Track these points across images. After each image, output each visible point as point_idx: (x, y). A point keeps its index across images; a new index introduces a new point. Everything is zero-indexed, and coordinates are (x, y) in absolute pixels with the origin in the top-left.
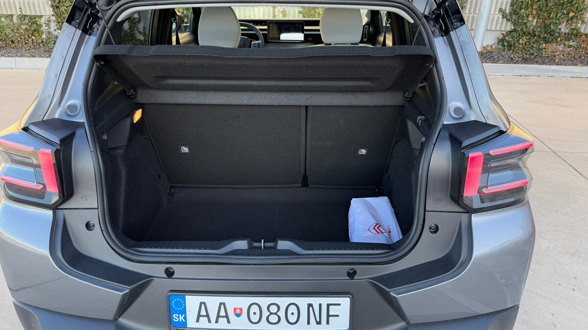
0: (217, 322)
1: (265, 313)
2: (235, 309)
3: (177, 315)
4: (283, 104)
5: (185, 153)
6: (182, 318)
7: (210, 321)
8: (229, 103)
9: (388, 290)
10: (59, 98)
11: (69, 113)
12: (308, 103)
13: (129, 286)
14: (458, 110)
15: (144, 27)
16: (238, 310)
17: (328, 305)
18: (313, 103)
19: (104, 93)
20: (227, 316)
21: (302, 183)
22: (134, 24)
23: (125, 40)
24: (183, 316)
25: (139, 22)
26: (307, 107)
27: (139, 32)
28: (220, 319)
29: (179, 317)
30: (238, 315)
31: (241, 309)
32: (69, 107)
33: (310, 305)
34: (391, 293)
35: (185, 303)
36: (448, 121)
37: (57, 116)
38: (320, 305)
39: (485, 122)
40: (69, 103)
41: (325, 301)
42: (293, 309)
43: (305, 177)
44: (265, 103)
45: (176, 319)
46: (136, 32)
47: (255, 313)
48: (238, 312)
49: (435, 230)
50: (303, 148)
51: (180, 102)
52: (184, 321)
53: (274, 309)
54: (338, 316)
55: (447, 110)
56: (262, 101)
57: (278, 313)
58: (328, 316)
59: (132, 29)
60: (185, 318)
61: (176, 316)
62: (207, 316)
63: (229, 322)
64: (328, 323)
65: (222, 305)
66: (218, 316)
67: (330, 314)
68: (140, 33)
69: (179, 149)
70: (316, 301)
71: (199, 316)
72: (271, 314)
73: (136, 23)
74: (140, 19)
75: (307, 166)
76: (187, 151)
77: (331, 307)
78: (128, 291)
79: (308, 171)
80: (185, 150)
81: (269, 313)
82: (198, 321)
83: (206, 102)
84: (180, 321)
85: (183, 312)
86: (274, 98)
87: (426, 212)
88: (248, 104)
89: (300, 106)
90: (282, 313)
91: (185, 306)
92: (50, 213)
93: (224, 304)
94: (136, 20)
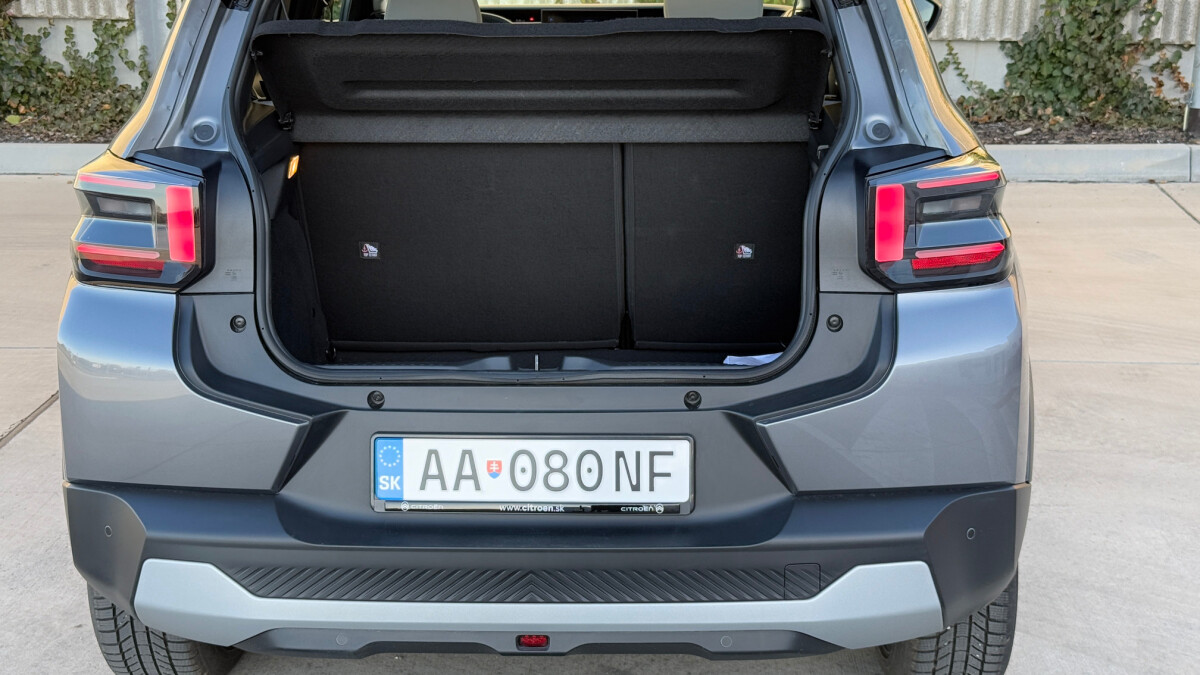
0: (457, 487)
1: (542, 470)
2: (489, 463)
3: (387, 478)
4: (575, 140)
5: (371, 260)
6: (395, 483)
7: (444, 487)
8: (470, 140)
9: (753, 419)
10: (182, 113)
11: (198, 139)
12: (624, 139)
13: (310, 415)
14: (879, 128)
15: (143, 48)
16: (494, 465)
17: (653, 454)
18: (636, 139)
19: (248, 113)
20: (474, 477)
21: (620, 338)
22: (113, 37)
23: (80, 87)
24: (398, 478)
25: (128, 32)
26: (622, 146)
27: (126, 63)
28: (463, 483)
29: (389, 482)
30: (494, 475)
31: (499, 463)
32: (197, 128)
33: (620, 455)
34: (758, 424)
35: (401, 453)
36: (858, 145)
37: (177, 143)
38: (638, 454)
39: (923, 145)
40: (198, 122)
41: (646, 446)
42: (590, 461)
43: (626, 321)
44: (541, 140)
45: (384, 486)
46: (119, 64)
47: (523, 470)
48: (494, 469)
49: (837, 325)
50: (619, 245)
51: (376, 140)
52: (398, 488)
53: (556, 462)
54: (668, 475)
55: (861, 128)
56: (535, 136)
57: (564, 470)
58: (653, 475)
59: (105, 52)
60: (401, 483)
61: (384, 480)
62: (440, 477)
63: (478, 487)
64: (652, 489)
65: (467, 456)
66: (460, 477)
67: (656, 471)
68: (131, 65)
69: (359, 250)
70: (630, 447)
71: (426, 477)
72: (553, 470)
73: (121, 36)
74: (131, 22)
75: (629, 290)
76: (375, 255)
77: (656, 458)
78: (307, 423)
79: (632, 304)
80: (371, 250)
81: (548, 470)
82: (423, 487)
83: (427, 139)
84: (392, 488)
85: (398, 471)
86: (557, 130)
87: (821, 295)
88: (506, 140)
89: (609, 145)
90: (571, 470)
91: (401, 459)
92: (170, 299)
93: (469, 452)
94: (120, 25)
